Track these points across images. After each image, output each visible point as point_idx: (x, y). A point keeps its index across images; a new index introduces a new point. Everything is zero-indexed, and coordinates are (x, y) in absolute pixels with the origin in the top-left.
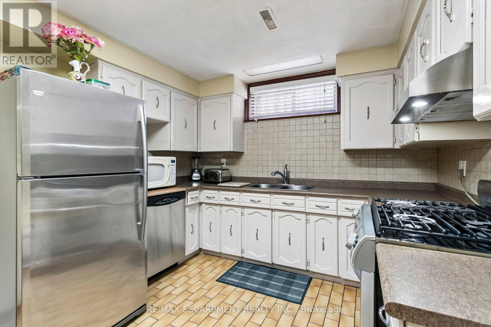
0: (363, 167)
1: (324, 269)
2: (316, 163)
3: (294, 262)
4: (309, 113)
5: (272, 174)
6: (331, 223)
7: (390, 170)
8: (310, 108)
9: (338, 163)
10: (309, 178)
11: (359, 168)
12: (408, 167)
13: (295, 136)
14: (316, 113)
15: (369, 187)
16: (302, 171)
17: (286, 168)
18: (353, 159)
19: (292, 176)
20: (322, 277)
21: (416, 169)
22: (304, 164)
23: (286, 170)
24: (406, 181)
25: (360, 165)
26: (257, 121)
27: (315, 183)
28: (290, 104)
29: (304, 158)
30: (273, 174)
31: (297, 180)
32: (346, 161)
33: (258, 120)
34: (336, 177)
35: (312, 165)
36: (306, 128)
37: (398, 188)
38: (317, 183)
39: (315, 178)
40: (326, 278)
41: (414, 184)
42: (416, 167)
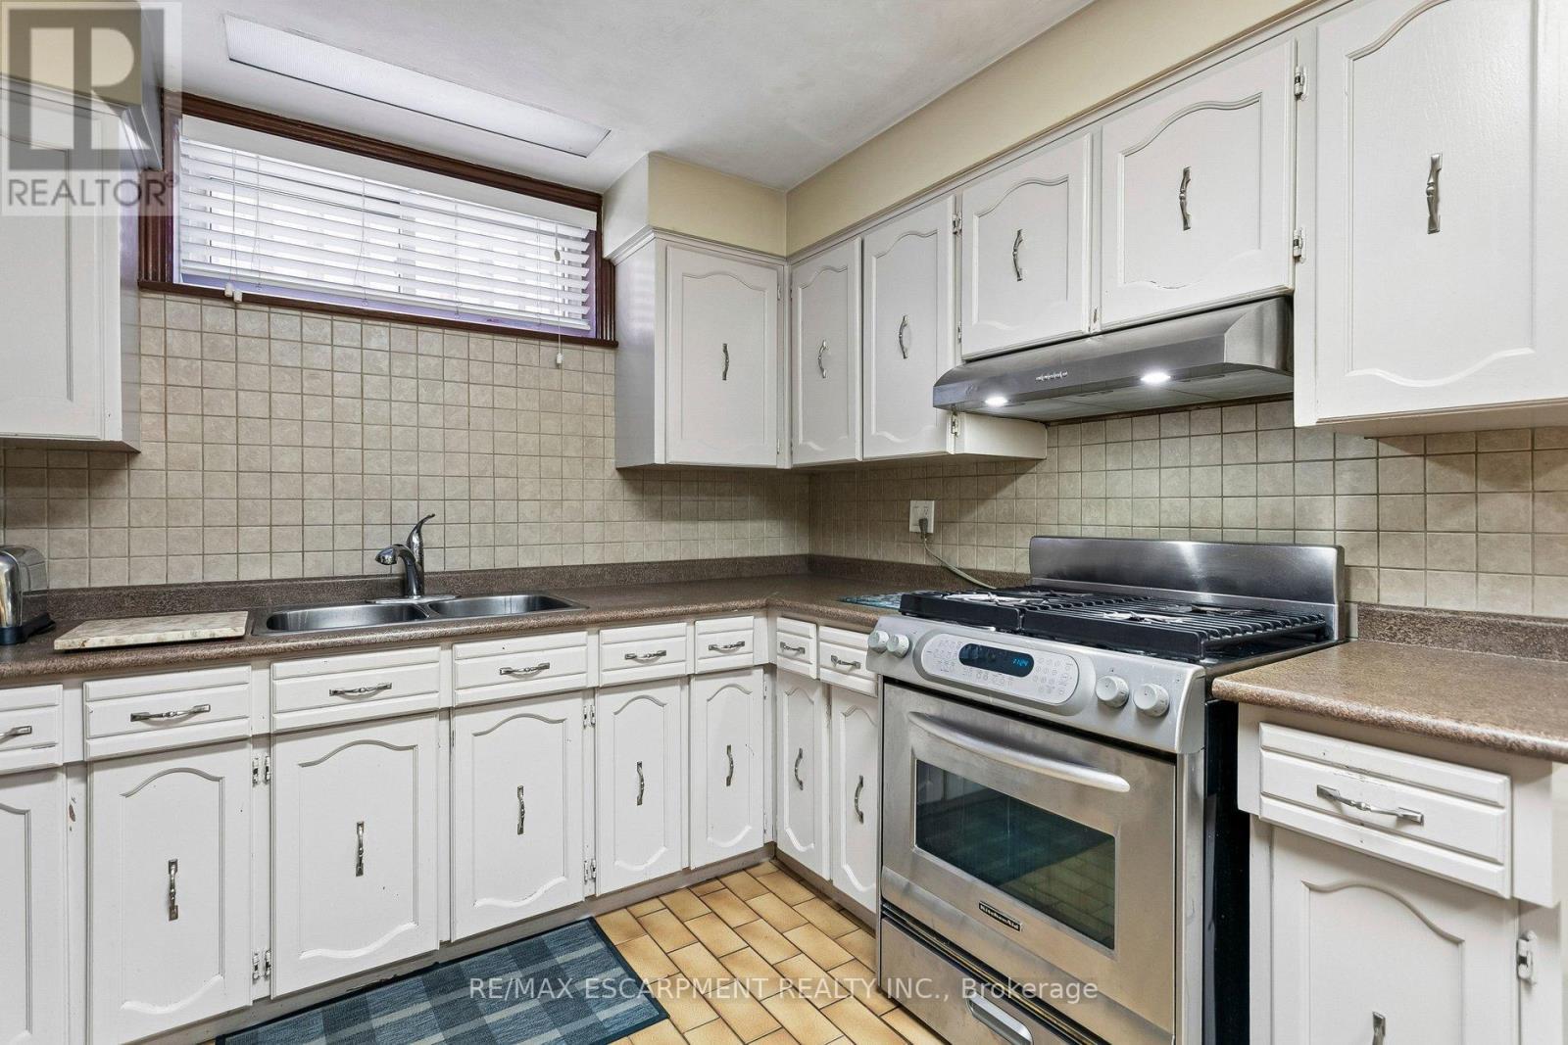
0: (667, 519)
1: (642, 867)
2: (528, 510)
3: (540, 892)
4: (496, 321)
5: (378, 559)
6: (663, 705)
7: (727, 528)
8: (473, 300)
9: (598, 509)
10: (500, 565)
11: (656, 524)
12: (761, 518)
13: (441, 401)
14: (522, 326)
15: (683, 578)
16: (474, 542)
17: (418, 529)
18: (640, 497)
19: (432, 564)
20: (620, 900)
21: (775, 523)
22: (479, 511)
23: (415, 540)
24: (757, 555)
25: (659, 515)
26: (238, 298)
27: (526, 581)
28: (392, 259)
29: (481, 489)
30: (389, 558)
31: (454, 575)
32: (622, 504)
33: (248, 299)
34: (592, 557)
35: (513, 518)
36: (490, 374)
37: (745, 574)
38: (534, 581)
39: (522, 565)
40: (632, 897)
41: (772, 561)
42: (775, 518)
